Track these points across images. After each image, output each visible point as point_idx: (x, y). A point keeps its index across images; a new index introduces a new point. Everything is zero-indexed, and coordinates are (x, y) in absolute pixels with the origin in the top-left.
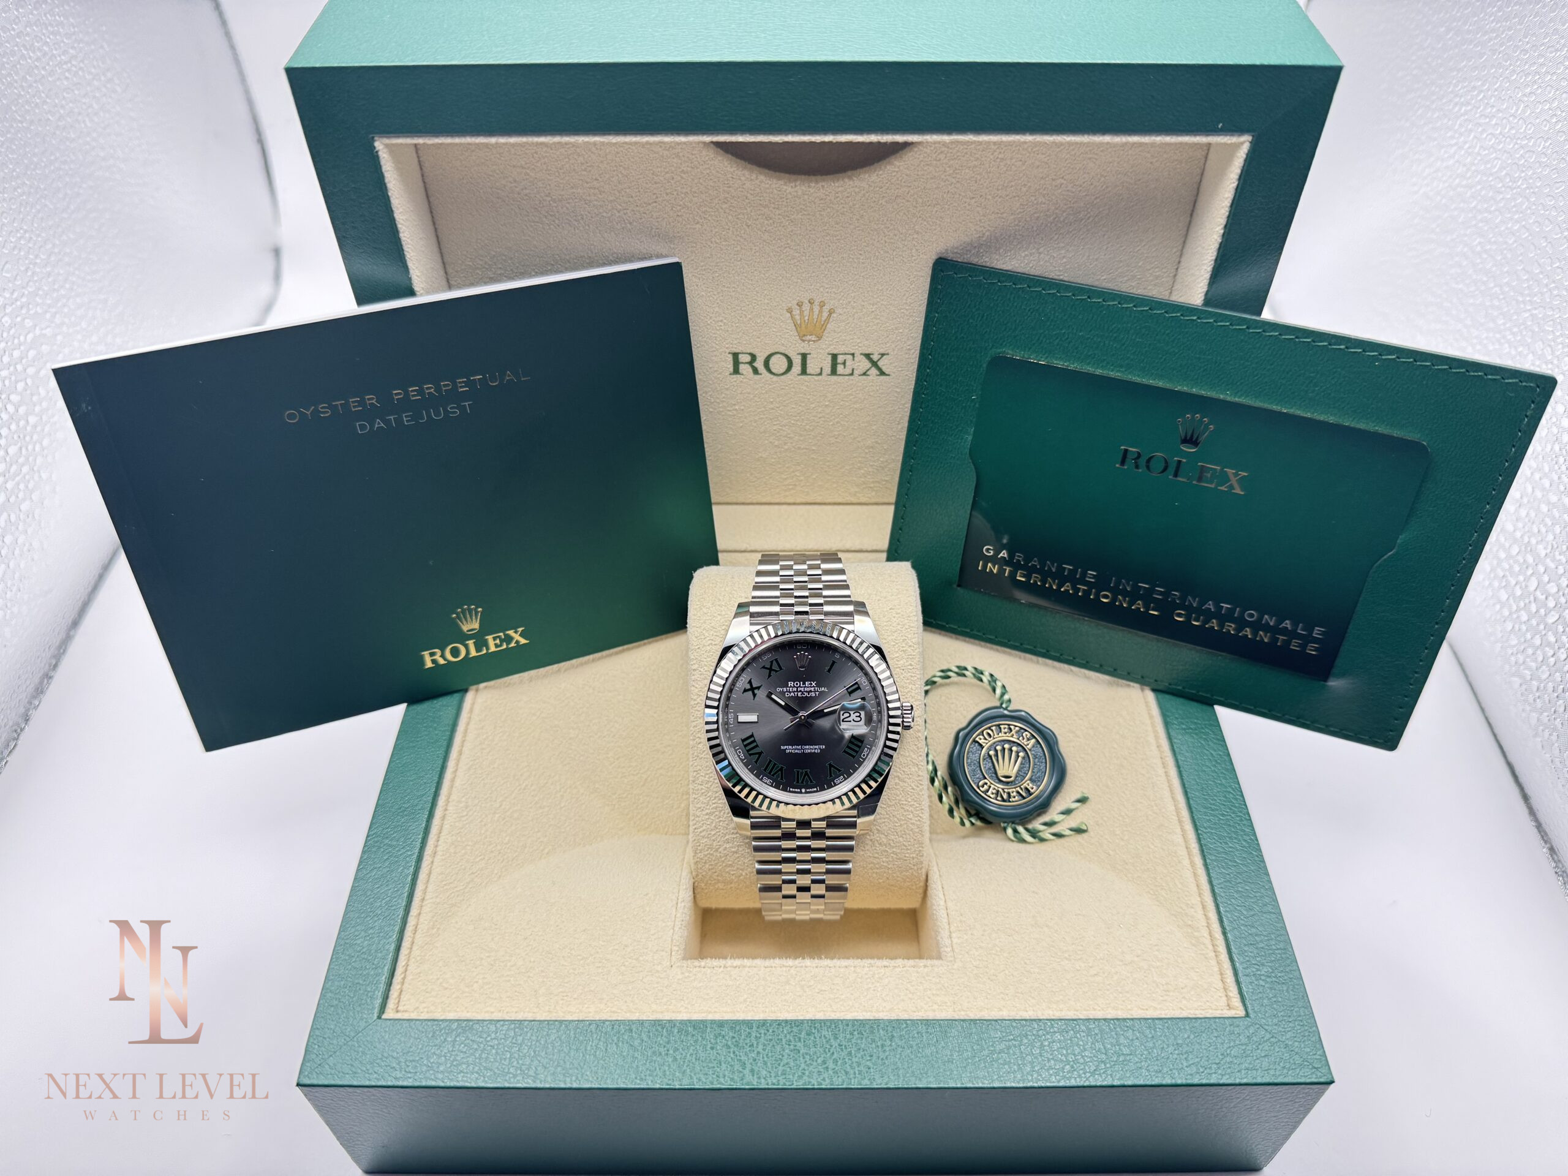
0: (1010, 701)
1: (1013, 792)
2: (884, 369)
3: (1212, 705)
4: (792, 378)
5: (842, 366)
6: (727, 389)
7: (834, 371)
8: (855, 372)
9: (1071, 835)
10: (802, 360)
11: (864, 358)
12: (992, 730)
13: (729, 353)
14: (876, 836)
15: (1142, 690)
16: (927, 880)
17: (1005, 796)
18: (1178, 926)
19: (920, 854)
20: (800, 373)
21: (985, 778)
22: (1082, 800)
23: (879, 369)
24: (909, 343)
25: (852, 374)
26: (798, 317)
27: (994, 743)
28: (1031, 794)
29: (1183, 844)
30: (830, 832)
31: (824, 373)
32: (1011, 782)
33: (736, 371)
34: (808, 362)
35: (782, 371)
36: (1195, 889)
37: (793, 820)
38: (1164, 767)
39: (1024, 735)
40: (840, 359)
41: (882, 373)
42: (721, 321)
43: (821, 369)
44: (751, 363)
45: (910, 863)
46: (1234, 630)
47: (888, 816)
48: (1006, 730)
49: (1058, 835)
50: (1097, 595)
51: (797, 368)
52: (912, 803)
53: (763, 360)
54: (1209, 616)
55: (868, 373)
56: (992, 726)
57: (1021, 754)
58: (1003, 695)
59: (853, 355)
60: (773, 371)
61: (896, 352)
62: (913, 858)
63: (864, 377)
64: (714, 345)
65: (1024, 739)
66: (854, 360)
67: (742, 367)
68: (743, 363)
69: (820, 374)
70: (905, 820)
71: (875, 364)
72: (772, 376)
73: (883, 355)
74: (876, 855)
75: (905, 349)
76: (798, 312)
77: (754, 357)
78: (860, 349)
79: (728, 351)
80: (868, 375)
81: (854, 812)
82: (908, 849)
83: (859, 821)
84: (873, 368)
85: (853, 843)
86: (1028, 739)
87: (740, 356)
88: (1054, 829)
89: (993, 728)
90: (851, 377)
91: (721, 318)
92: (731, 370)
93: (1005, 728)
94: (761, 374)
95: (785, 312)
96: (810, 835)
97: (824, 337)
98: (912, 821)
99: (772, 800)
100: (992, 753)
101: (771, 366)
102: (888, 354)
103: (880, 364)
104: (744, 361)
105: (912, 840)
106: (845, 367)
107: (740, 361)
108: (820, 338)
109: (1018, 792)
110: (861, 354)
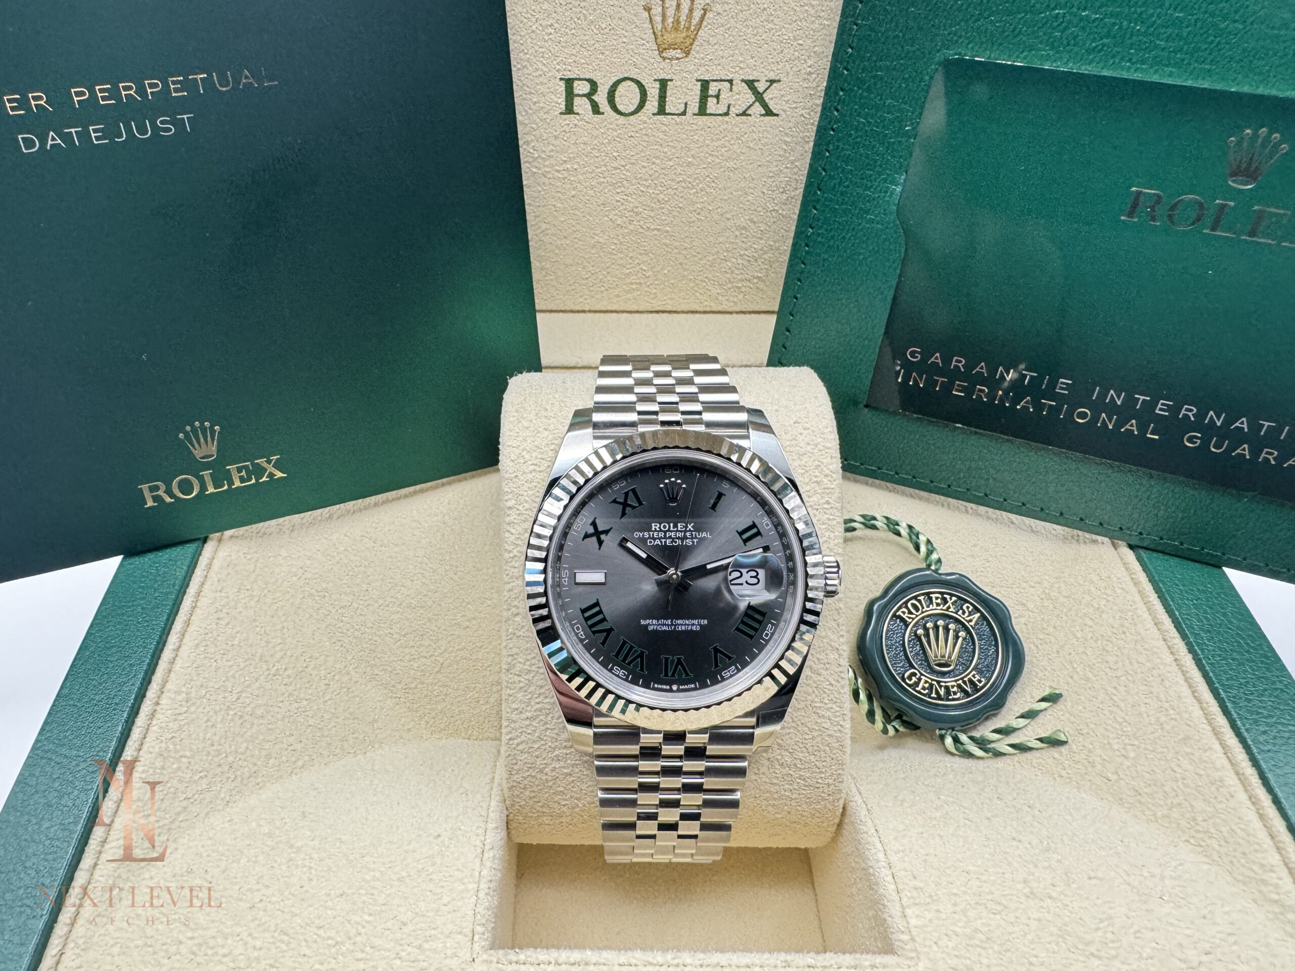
0: (939, 561)
1: (953, 687)
2: (772, 106)
3: (1220, 567)
4: (645, 119)
5: (715, 100)
6: (556, 137)
7: (702, 111)
8: (732, 109)
9: (1042, 749)
10: (660, 89)
11: (746, 87)
12: (920, 601)
13: (561, 79)
14: (776, 753)
15: (1115, 546)
16: (843, 814)
17: (942, 692)
18: (1255, 901)
19: (839, 779)
20: (656, 111)
21: (912, 667)
22: (1052, 698)
23: (765, 106)
24: (810, 62)
25: (727, 114)
26: (658, 19)
27: (923, 618)
28: (978, 691)
29: (1229, 766)
30: (712, 749)
31: (690, 112)
32: (949, 672)
33: (569, 109)
34: (669, 93)
35: (632, 108)
36: (1268, 840)
37: (659, 732)
38: (1172, 653)
39: (964, 607)
40: (713, 89)
41: (769, 113)
42: (551, 25)
43: (686, 104)
44: (589, 96)
45: (823, 792)
46: (1275, 459)
47: (794, 725)
48: (939, 601)
49: (1021, 748)
50: (1070, 413)
51: (652, 104)
52: (829, 706)
53: (607, 91)
54: (1239, 438)
55: (749, 112)
56: (918, 595)
57: (962, 634)
58: (930, 552)
59: (731, 82)
60: (621, 108)
61: (791, 77)
62: (829, 785)
63: (744, 118)
64: (540, 66)
65: (964, 613)
66: (731, 90)
67: (577, 101)
68: (579, 95)
69: (684, 113)
70: (819, 730)
71: (759, 97)
72: (618, 116)
73: (772, 82)
74: (775, 781)
75: (803, 71)
76: (660, 9)
77: (594, 85)
78: (741, 72)
79: (559, 76)
80: (750, 115)
81: (753, 721)
82: (821, 772)
83: (758, 732)
84: (757, 104)
85: (745, 764)
86: (970, 614)
87: (576, 83)
88: (1014, 739)
89: (921, 598)
90: (726, 118)
91: (551, 21)
92: (563, 107)
93: (937, 598)
94: (603, 114)
95: (641, 10)
96: (682, 753)
97: (693, 52)
98: (830, 732)
99: (629, 702)
100: (920, 632)
101: (617, 100)
102: (779, 81)
103: (766, 97)
104: (581, 93)
105: (828, 759)
106: (718, 103)
107: (576, 92)
108: (687, 54)
109: (959, 686)
110: (743, 81)
